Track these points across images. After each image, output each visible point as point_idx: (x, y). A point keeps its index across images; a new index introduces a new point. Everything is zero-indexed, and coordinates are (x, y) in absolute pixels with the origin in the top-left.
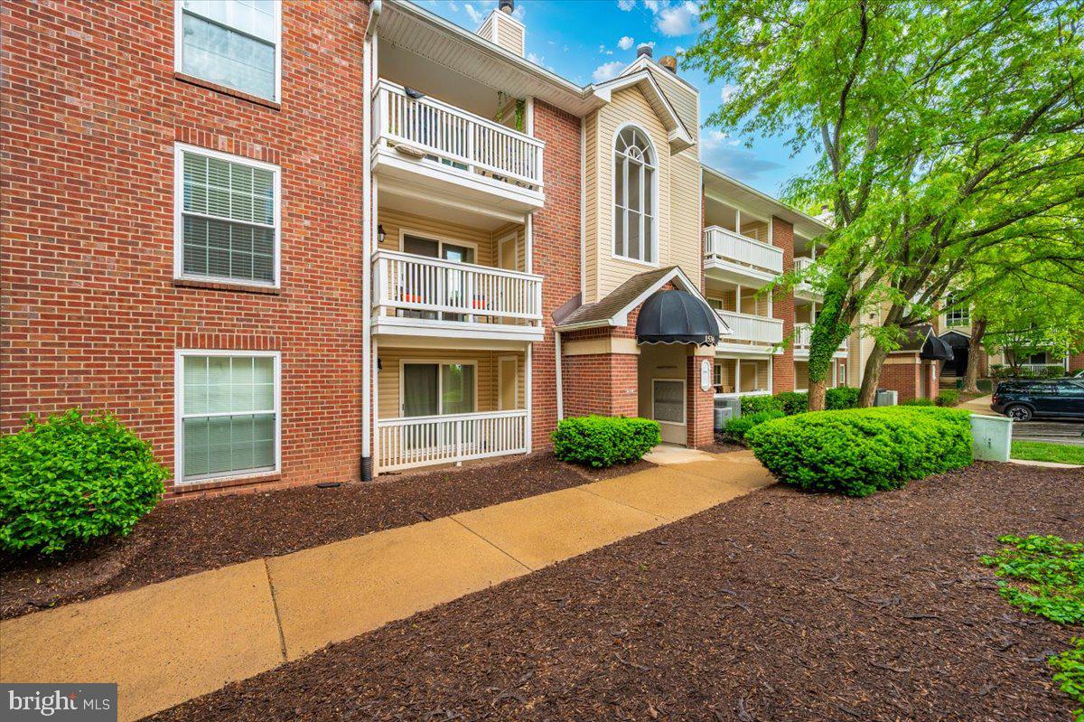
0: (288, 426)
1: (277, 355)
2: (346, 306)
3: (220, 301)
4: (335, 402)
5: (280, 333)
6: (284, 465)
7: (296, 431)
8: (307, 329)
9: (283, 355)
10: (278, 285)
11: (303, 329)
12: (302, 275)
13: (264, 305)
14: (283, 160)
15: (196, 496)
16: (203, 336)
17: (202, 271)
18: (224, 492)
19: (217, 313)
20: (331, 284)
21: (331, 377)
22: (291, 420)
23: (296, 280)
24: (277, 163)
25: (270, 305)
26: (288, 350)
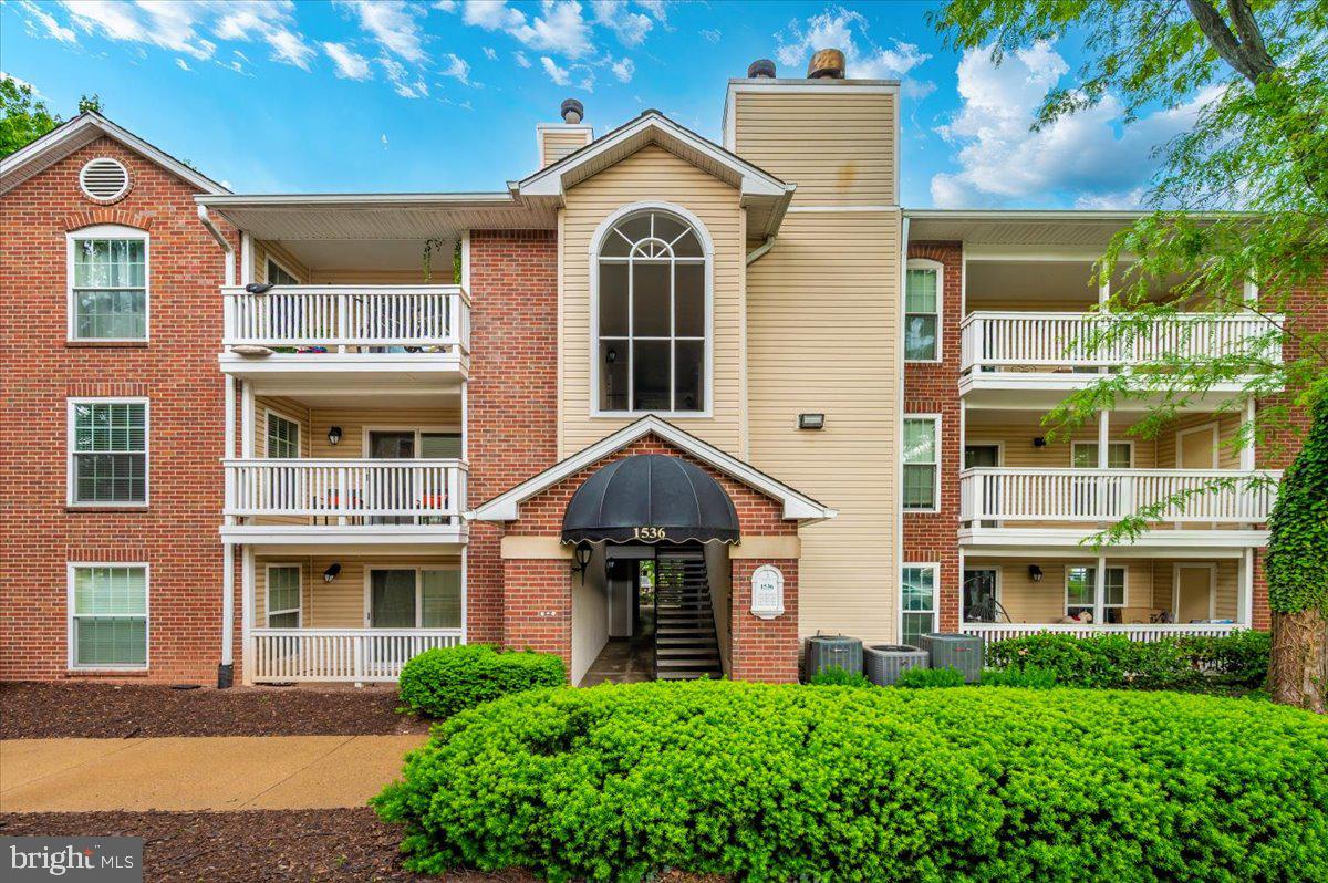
0: (155, 629)
1: (147, 565)
2: (212, 517)
3: (100, 522)
4: (200, 610)
5: (149, 546)
6: (151, 663)
7: (162, 634)
8: (173, 541)
9: (151, 565)
10: (147, 504)
11: (170, 541)
12: (168, 492)
13: (134, 522)
14: (152, 391)
15: (81, 680)
16: (86, 551)
17: (90, 497)
18: (102, 680)
19: (97, 531)
20: (196, 497)
21: (196, 585)
22: (157, 624)
23: (162, 497)
24: (146, 395)
25: (139, 522)
26: (156, 560)
